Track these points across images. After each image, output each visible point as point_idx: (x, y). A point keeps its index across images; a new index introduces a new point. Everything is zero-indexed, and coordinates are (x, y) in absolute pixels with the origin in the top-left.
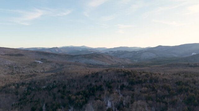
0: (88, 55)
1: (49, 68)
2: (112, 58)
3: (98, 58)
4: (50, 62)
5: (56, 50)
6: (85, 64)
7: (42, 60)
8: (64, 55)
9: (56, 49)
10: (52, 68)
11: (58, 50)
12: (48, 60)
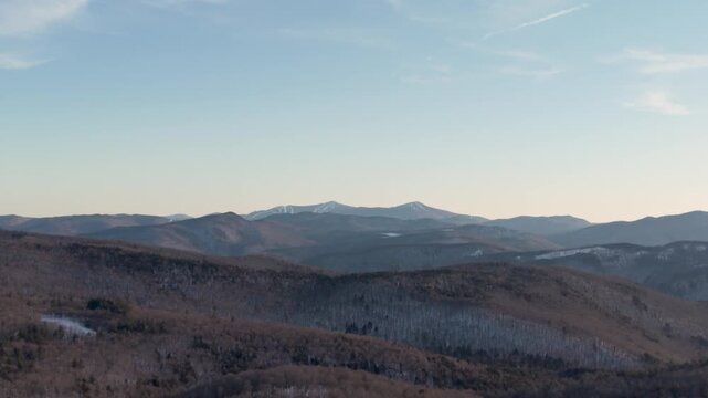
0: (447, 271)
1: (133, 382)
2: (636, 301)
3: (528, 298)
4: (152, 332)
5: (228, 233)
6: (422, 356)
7: (94, 310)
8: (261, 272)
9: (223, 228)
10: (155, 383)
11: (240, 233)
12: (137, 312)
